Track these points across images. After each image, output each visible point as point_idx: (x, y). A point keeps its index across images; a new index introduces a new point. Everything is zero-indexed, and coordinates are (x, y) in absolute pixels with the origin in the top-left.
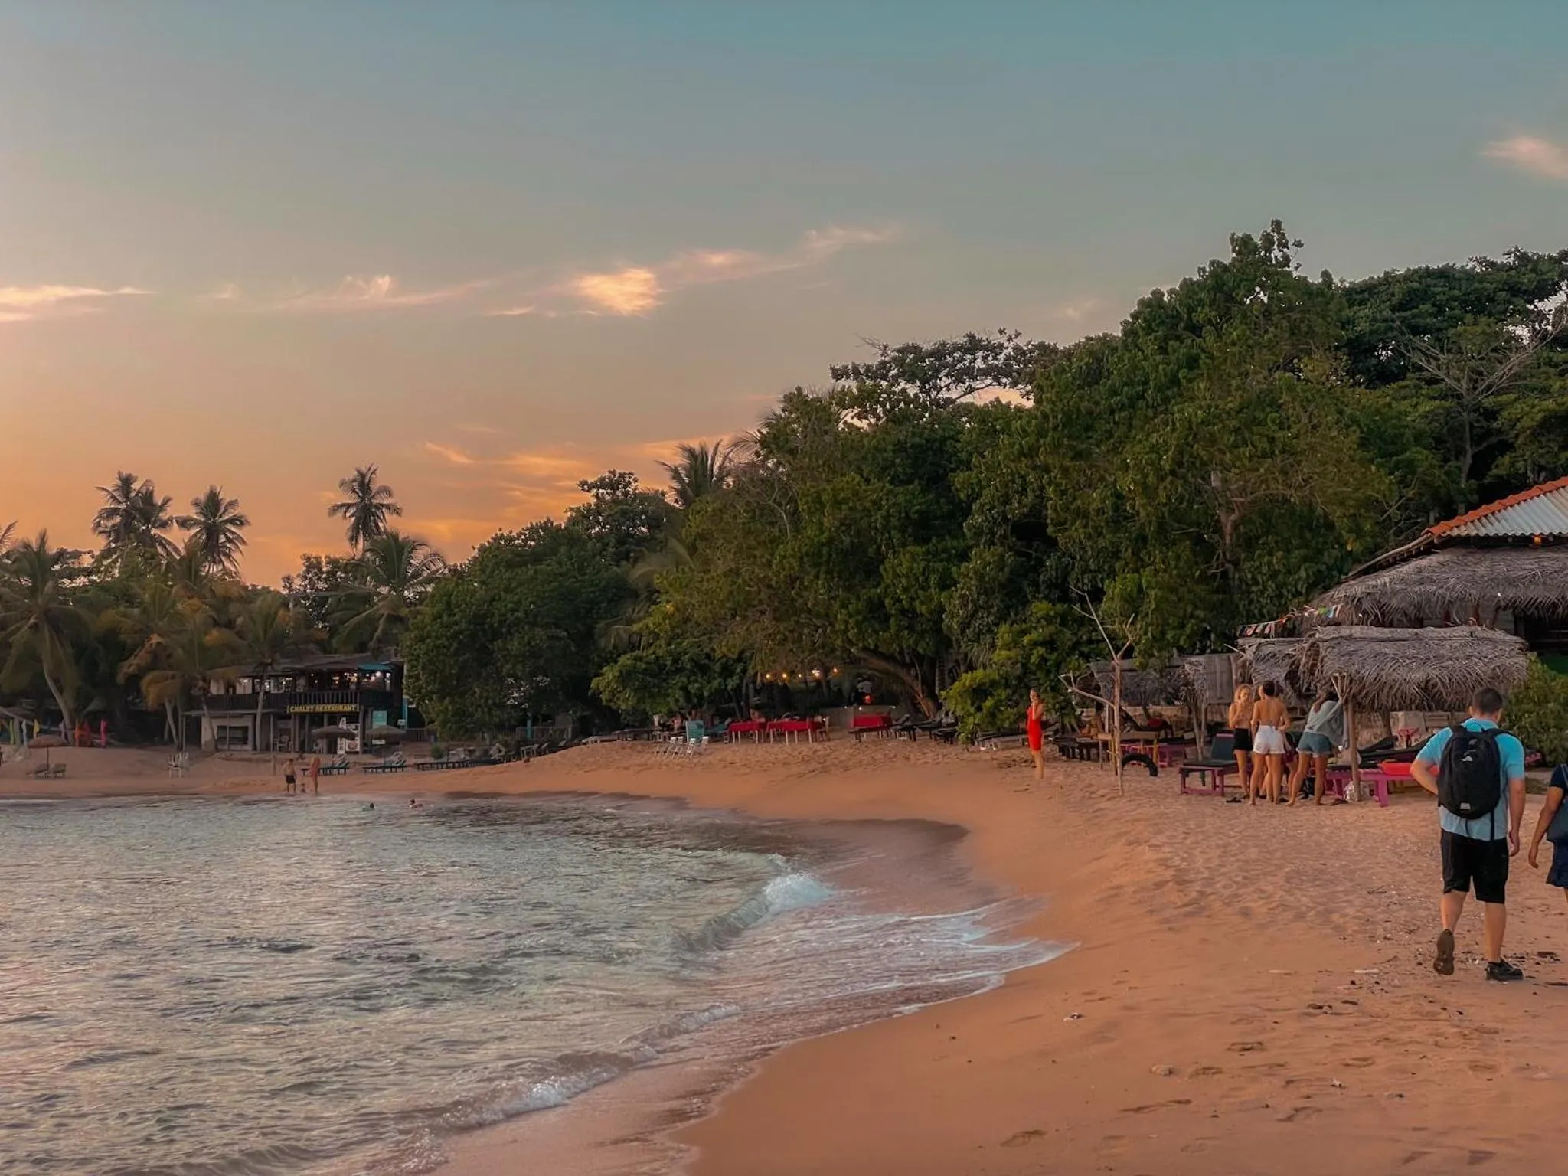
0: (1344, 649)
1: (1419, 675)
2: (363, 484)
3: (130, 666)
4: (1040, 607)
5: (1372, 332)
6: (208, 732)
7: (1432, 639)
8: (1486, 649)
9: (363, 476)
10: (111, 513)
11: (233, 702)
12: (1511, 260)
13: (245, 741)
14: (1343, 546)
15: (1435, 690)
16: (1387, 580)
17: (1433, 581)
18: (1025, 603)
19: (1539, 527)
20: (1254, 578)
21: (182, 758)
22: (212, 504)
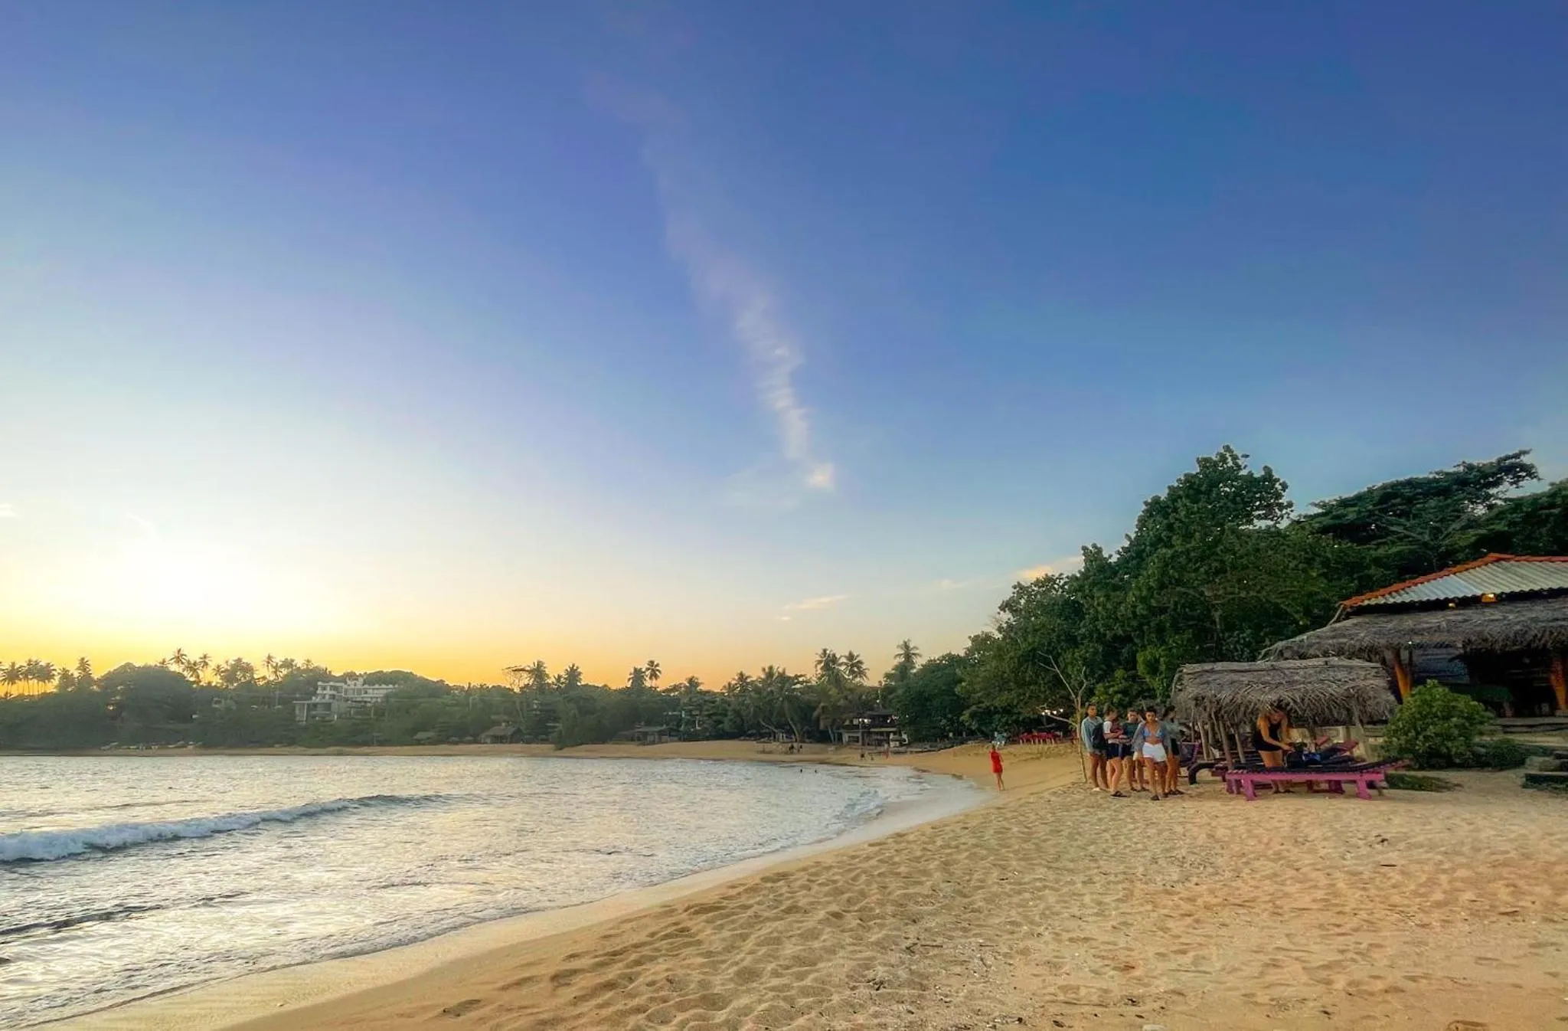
0: (1204, 679)
1: (1273, 697)
2: (906, 646)
3: (815, 714)
4: (1119, 673)
5: (1357, 519)
6: (846, 737)
7: (1288, 669)
8: (1340, 675)
9: (905, 643)
10: (820, 662)
11: (853, 727)
12: (1461, 469)
13: (858, 741)
14: (1297, 622)
15: (1289, 708)
16: (1305, 637)
17: (1344, 636)
18: (1113, 671)
19: (1444, 593)
20: (1235, 648)
21: (833, 748)
22: (851, 657)
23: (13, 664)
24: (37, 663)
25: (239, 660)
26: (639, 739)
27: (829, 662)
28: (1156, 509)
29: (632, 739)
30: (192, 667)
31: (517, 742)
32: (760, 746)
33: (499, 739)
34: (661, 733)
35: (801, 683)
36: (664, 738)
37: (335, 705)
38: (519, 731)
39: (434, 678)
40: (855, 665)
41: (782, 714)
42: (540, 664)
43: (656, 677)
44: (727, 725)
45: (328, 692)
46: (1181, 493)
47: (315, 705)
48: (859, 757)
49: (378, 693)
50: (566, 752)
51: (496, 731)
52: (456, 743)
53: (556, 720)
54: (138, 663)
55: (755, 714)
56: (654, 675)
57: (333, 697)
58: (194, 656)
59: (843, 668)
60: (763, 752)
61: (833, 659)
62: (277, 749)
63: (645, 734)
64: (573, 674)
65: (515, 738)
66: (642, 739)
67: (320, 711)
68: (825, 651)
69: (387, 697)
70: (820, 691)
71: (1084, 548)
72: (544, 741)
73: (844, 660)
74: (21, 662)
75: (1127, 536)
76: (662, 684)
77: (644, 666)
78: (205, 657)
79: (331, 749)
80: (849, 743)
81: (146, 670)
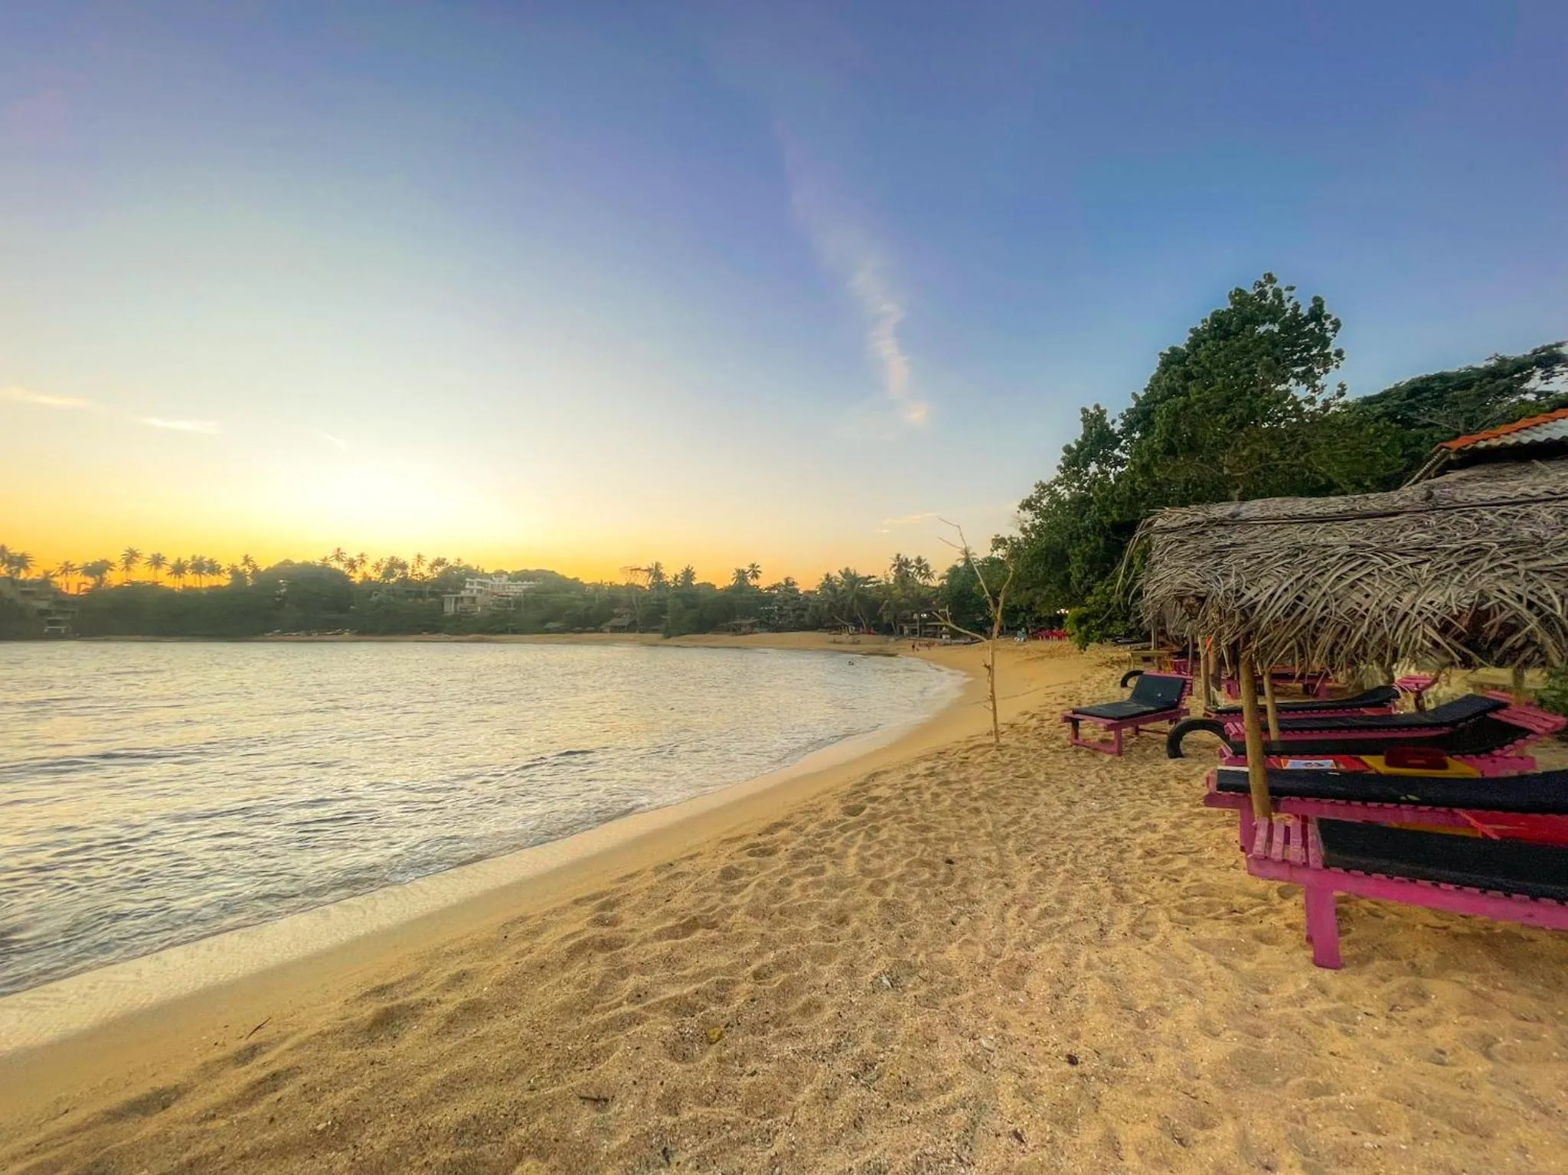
0: (1208, 543)
3: (880, 610)
6: (906, 632)
10: (894, 565)
11: (912, 621)
13: (915, 634)
21: (893, 640)
22: (919, 561)
23: (179, 560)
24: (201, 558)
25: (393, 558)
26: (734, 630)
27: (902, 565)
28: (1172, 360)
29: (727, 630)
30: (352, 565)
31: (634, 631)
32: (832, 637)
33: (616, 629)
34: (753, 625)
35: (874, 583)
36: (756, 629)
37: (478, 600)
38: (634, 622)
39: (571, 577)
40: (922, 566)
41: (851, 610)
42: (657, 566)
43: (757, 577)
44: (807, 619)
45: (476, 587)
46: (1206, 336)
47: (462, 598)
48: (911, 648)
49: (517, 589)
50: (673, 640)
51: (615, 621)
52: (580, 632)
53: (665, 612)
54: (297, 560)
55: (830, 609)
56: (755, 575)
57: (480, 591)
58: (352, 554)
59: (912, 570)
60: (835, 642)
61: (907, 563)
62: (426, 636)
63: (741, 625)
64: (688, 574)
65: (631, 628)
66: (736, 630)
67: (466, 603)
68: (898, 556)
69: (525, 592)
70: (886, 590)
71: (1085, 411)
72: (655, 631)
73: (914, 563)
74: (186, 557)
75: (1135, 395)
76: (763, 583)
77: (747, 569)
78: (362, 555)
79: (471, 637)
80: (908, 635)
81: (307, 566)
